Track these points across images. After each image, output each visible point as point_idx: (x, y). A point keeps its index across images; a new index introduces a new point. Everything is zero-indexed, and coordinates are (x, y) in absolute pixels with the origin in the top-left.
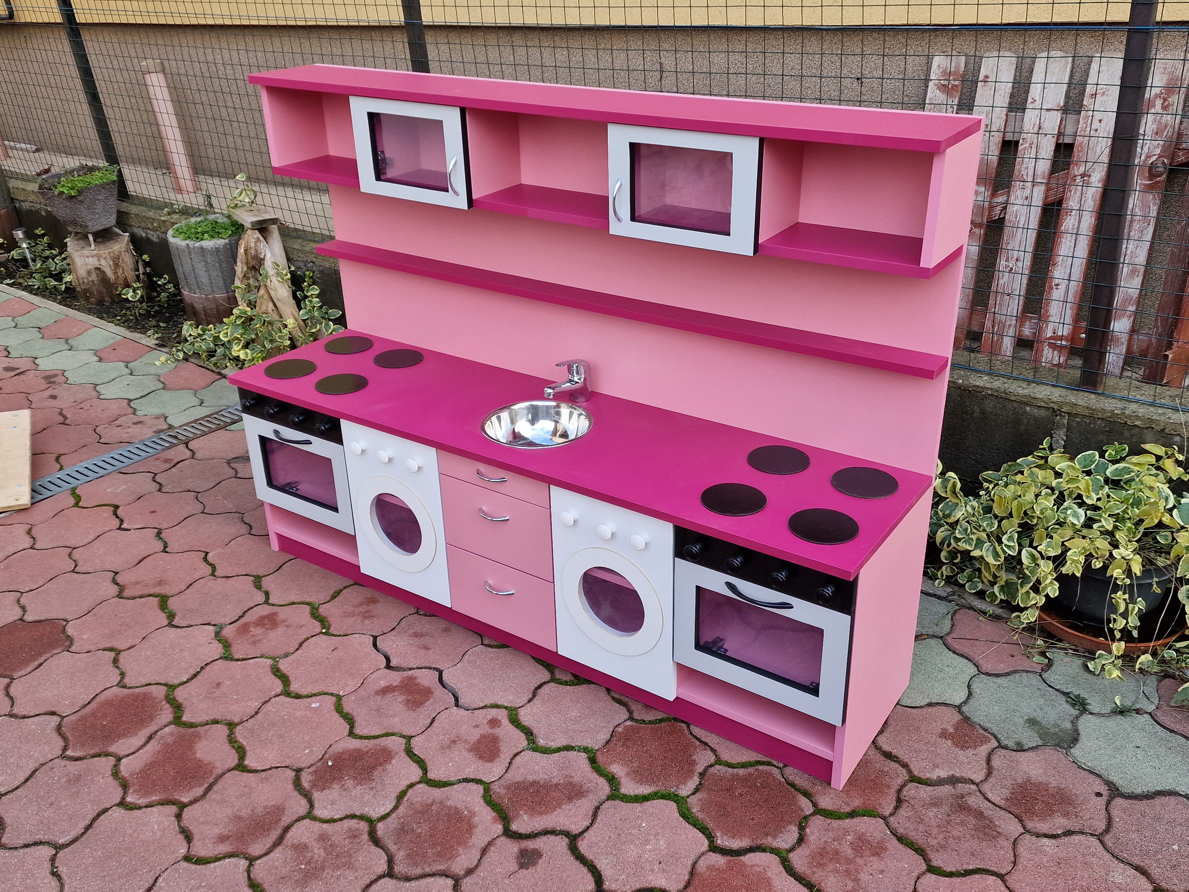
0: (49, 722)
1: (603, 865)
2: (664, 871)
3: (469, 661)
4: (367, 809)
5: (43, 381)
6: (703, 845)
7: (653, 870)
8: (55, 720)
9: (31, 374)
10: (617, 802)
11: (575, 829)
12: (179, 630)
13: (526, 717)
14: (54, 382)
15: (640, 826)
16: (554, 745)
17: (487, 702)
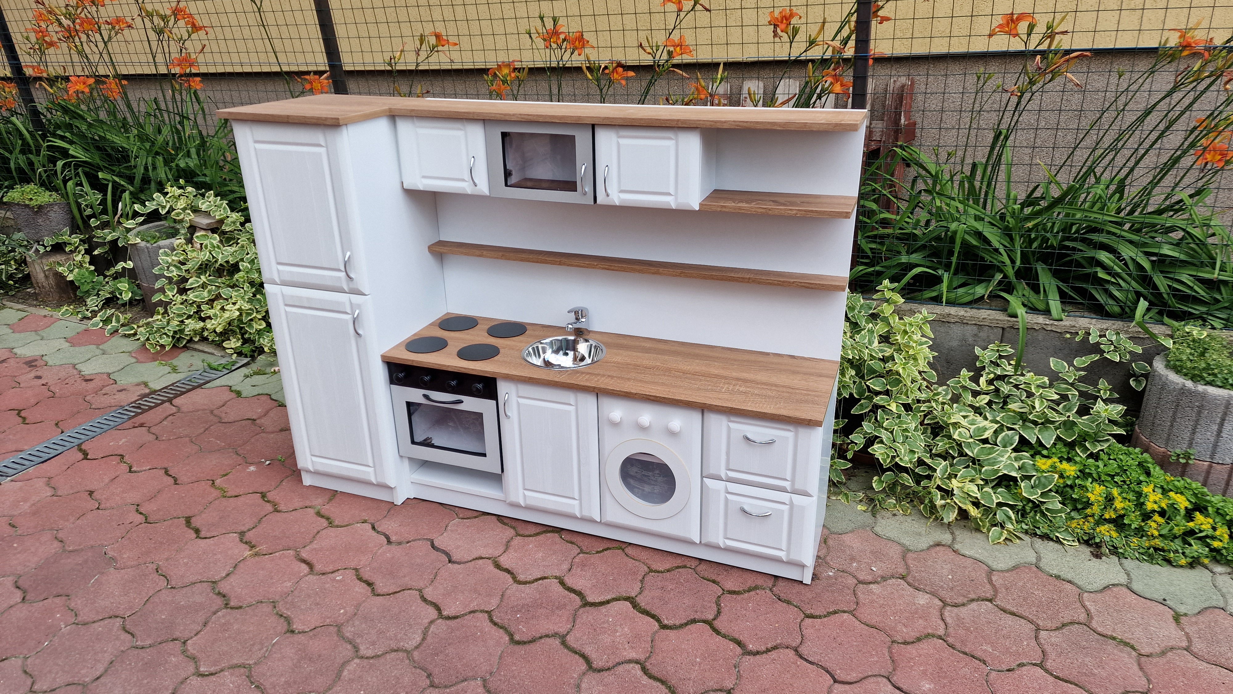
0: (114, 623)
1: (588, 650)
2: (632, 648)
3: (452, 531)
4: (402, 644)
5: (25, 366)
6: (655, 625)
7: (625, 649)
8: (118, 622)
9: (12, 362)
10: (588, 608)
11: (562, 630)
12: (207, 540)
13: (505, 561)
14: (36, 366)
15: (608, 621)
16: (530, 578)
17: (474, 557)
